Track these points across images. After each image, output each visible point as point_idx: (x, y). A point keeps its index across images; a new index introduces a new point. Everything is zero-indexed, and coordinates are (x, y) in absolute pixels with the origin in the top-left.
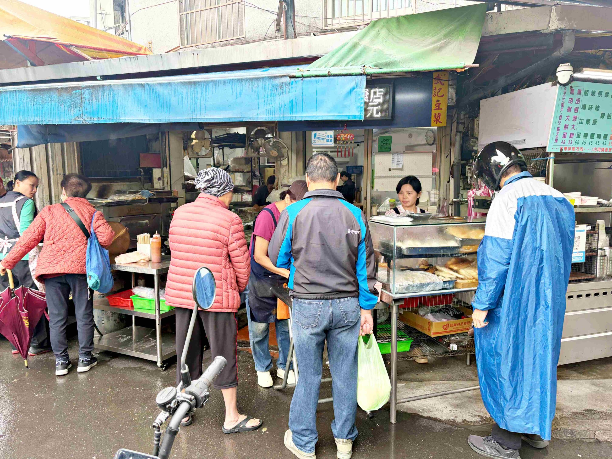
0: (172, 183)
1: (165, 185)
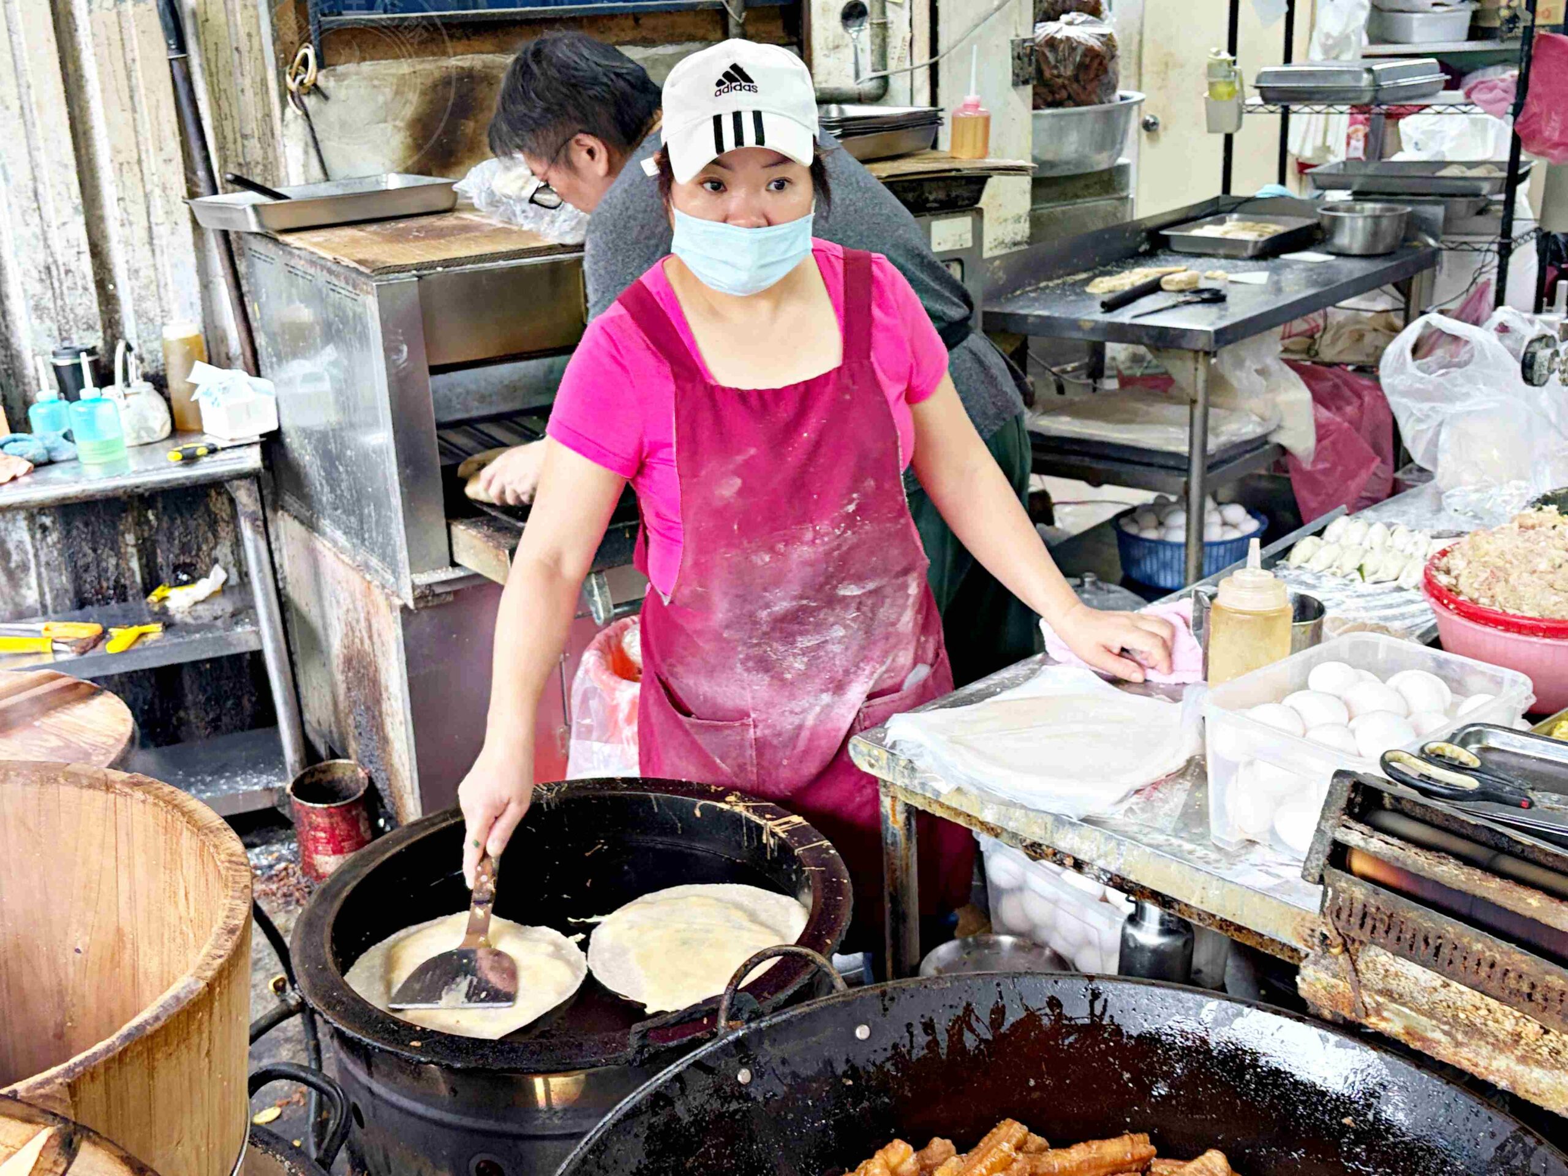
0: (942, 46)
1: (892, 65)
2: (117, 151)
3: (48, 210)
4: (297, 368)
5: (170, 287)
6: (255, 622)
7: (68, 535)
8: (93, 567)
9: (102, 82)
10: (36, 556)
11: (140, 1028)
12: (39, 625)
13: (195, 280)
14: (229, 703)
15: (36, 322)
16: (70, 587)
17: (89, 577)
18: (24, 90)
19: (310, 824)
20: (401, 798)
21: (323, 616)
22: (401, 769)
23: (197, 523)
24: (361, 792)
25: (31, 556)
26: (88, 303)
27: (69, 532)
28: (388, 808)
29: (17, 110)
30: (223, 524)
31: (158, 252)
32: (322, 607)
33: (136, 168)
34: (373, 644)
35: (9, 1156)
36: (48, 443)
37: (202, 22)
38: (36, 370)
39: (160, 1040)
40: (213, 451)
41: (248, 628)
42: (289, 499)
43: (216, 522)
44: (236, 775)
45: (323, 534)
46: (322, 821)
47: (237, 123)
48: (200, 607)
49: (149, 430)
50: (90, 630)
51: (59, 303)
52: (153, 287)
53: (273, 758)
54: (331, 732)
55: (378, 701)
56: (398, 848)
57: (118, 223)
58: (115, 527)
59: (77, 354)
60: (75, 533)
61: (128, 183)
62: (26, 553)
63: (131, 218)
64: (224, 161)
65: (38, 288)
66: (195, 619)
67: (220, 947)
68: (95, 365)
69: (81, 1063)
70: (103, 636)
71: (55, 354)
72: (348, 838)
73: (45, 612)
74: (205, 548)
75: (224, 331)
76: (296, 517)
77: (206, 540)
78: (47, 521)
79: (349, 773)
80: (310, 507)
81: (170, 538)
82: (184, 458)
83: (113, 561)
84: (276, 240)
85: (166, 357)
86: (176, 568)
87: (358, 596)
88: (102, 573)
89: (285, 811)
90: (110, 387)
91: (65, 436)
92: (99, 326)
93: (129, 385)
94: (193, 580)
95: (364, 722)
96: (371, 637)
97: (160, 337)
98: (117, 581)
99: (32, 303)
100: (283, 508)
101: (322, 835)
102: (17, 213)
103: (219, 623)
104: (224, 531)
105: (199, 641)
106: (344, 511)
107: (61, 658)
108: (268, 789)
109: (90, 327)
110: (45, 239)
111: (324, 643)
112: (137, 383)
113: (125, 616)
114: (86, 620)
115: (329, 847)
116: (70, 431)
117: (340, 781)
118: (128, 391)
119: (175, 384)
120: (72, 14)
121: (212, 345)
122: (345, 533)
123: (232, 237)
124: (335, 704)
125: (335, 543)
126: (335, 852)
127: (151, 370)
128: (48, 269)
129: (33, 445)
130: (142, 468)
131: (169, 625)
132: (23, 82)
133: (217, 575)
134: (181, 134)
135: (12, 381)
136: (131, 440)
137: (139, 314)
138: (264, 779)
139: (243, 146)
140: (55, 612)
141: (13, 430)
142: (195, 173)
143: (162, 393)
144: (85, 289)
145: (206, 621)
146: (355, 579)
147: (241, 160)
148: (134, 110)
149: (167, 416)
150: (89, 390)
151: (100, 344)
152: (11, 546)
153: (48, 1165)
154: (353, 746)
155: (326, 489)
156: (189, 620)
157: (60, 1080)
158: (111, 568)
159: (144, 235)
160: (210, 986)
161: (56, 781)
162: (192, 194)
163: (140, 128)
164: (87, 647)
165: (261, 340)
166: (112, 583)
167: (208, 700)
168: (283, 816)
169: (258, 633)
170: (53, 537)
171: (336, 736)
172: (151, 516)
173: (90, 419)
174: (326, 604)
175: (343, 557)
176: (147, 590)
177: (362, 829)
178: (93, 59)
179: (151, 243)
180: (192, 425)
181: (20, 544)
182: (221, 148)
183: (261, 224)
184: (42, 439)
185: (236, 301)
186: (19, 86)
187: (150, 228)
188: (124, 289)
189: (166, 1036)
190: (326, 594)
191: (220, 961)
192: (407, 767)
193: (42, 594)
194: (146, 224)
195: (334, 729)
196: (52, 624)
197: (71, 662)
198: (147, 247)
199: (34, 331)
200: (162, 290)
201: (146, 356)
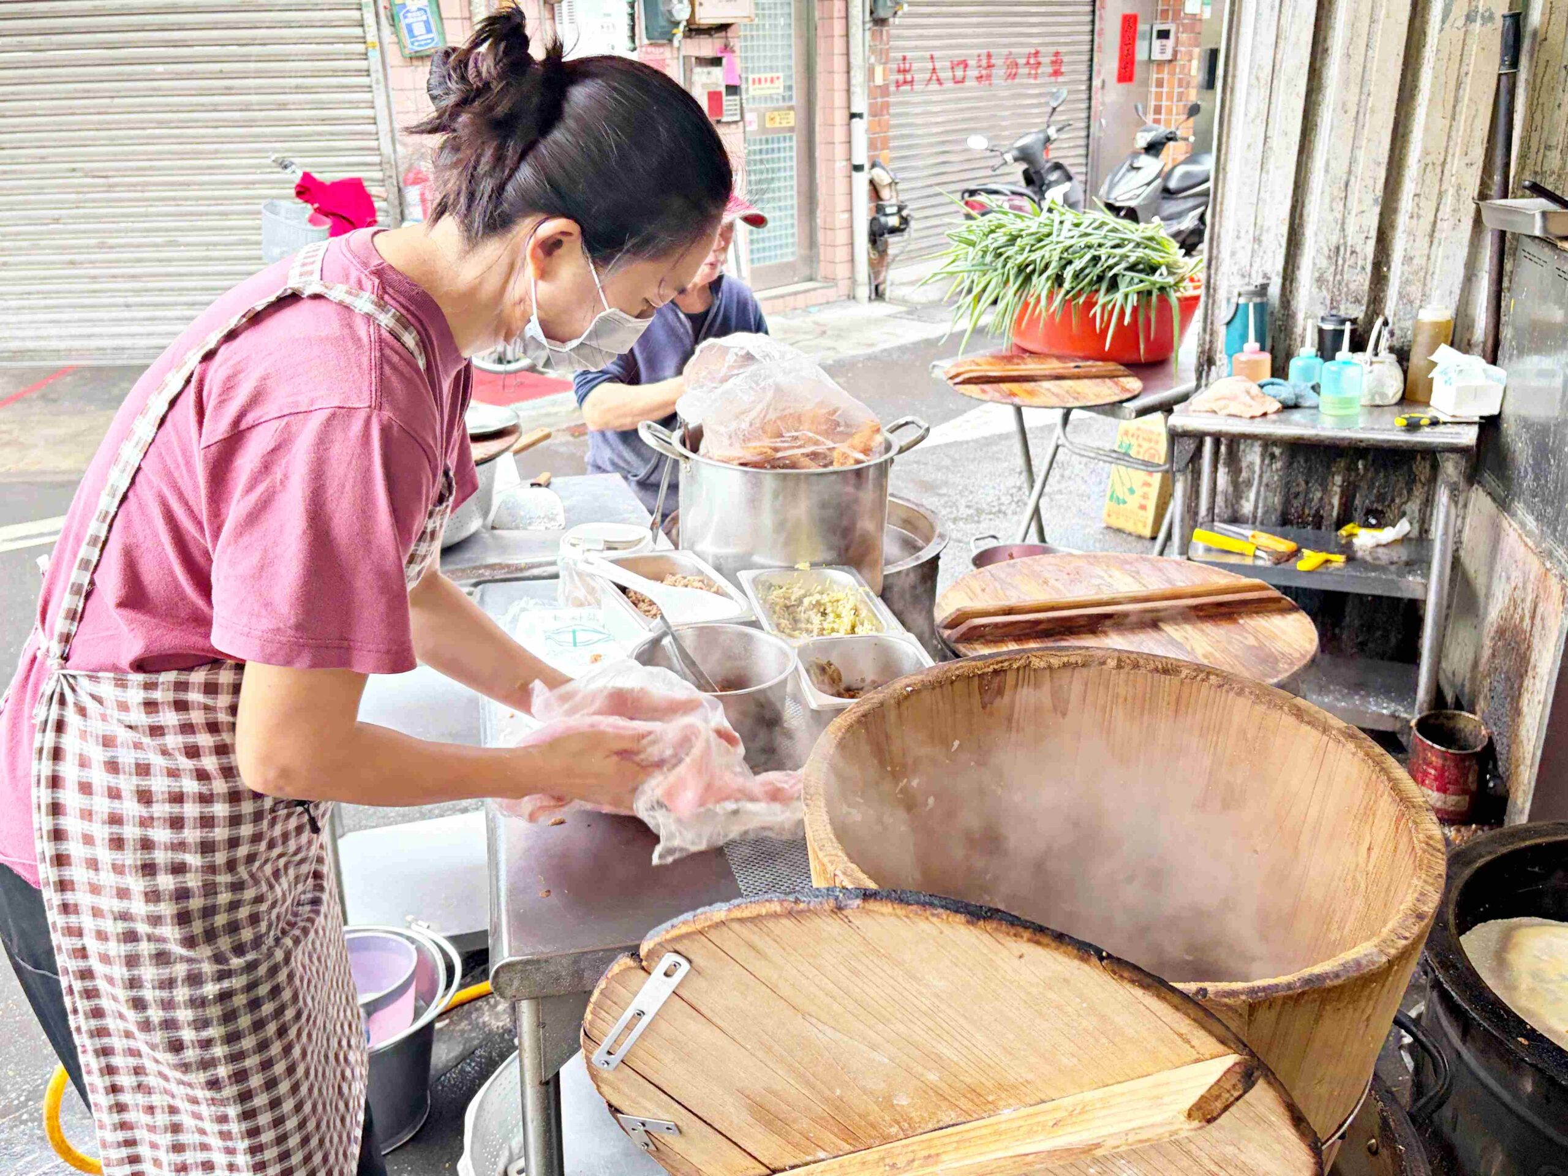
2: (1426, 153)
3: (1353, 200)
4: (1534, 362)
5: (1436, 276)
6: (1426, 575)
7: (1289, 465)
8: (1302, 496)
9: (1433, 93)
10: (1261, 476)
11: (1320, 978)
12: (1248, 532)
13: (1460, 272)
14: (1378, 633)
15: (1315, 290)
16: (1279, 508)
17: (1296, 503)
18: (1364, 97)
19: (1424, 759)
20: (1517, 767)
21: (1489, 587)
22: (1525, 742)
23: (1398, 479)
24: (1479, 749)
25: (1256, 476)
26: (1361, 281)
27: (1291, 464)
28: (1501, 770)
29: (1354, 114)
30: (1419, 485)
31: (1436, 242)
32: (1490, 578)
33: (1439, 170)
34: (1533, 624)
35: (1197, 1061)
36: (1297, 391)
37: (1540, 40)
38: (1304, 330)
39: (1334, 995)
40: (1435, 423)
41: (1419, 579)
42: (1488, 476)
43: (1414, 481)
44: (1368, 695)
45: (1513, 515)
46: (1437, 761)
47: (1544, 135)
48: (1380, 550)
49: (1383, 395)
50: (1285, 546)
51: (1338, 277)
52: (1422, 274)
53: (1406, 691)
54: (1463, 685)
55: (1522, 676)
56: (1539, 841)
57: (1408, 215)
58: (1329, 467)
59: (1343, 322)
60: (1295, 465)
61: (1428, 182)
62: (1254, 472)
63: (1421, 212)
64: (1522, 167)
65: (1323, 263)
66: (1375, 559)
67: (1406, 928)
68: (1353, 332)
69: (1264, 989)
70: (1296, 554)
71: (1323, 319)
72: (1456, 782)
73: (1254, 523)
74: (1397, 501)
75: (1473, 321)
76: (1489, 494)
77: (1401, 495)
78: (1277, 451)
79: (1470, 727)
80: (1508, 488)
81: (1371, 487)
82: (1408, 425)
83: (1319, 495)
84: (1554, 246)
85: (1415, 335)
86: (1369, 512)
87: (1532, 577)
88: (1308, 501)
89: (1404, 739)
90: (1360, 354)
91: (1313, 388)
92: (1365, 301)
93: (1376, 355)
94: (1379, 526)
95: (1500, 688)
96: (1533, 618)
97: (1415, 317)
98: (1317, 511)
99: (1317, 275)
100: (1479, 482)
101: (1433, 772)
102: (1327, 200)
103: (1393, 568)
104: (1419, 492)
105: (1375, 579)
106: (1542, 501)
107: (1260, 563)
108: (1394, 716)
109: (1357, 301)
110: (1343, 223)
111: (1482, 610)
112: (1384, 353)
113: (1316, 542)
114: (1285, 537)
115: (1435, 784)
116: (1318, 385)
117: (1460, 731)
118: (1375, 359)
119: (1417, 359)
120: (1425, 33)
121: (1459, 329)
122: (1537, 519)
123: (1508, 236)
124: (1476, 664)
125: (1523, 525)
126: (1439, 790)
127: (1397, 344)
128: (1338, 248)
129: (1285, 390)
130: (1369, 426)
131: (1351, 559)
132: (1365, 90)
133: (1403, 527)
134: (1489, 141)
135: (1282, 336)
136: (1365, 401)
137: (1401, 296)
138: (1393, 707)
139: (1544, 156)
140: (1262, 523)
141: (1273, 375)
142: (1491, 177)
143: (1401, 364)
144: (1363, 268)
145: (1383, 563)
146: (1534, 565)
147: (1538, 169)
148: (1453, 118)
149: (1401, 386)
150: (1344, 354)
151: (1361, 316)
152: (1244, 464)
153: (1228, 1086)
154: (1481, 705)
155: (1531, 476)
156: (1369, 558)
157: (1243, 997)
158: (1316, 500)
159: (1429, 228)
160: (1390, 963)
161: (1281, 708)
162: (1483, 196)
163: (1453, 134)
164: (1283, 559)
165: (1507, 333)
166: (1313, 512)
167: (1362, 625)
168: (1400, 743)
169: (1426, 587)
170: (1278, 465)
171: (1467, 690)
172: (1360, 465)
173: (1337, 379)
174: (1496, 576)
175: (1528, 540)
176: (1340, 524)
177: (1470, 779)
178: (1430, 72)
179: (1432, 236)
180: (1420, 397)
181: (1251, 465)
182: (1523, 157)
183: (1545, 228)
184: (1294, 386)
185: (1493, 295)
186: (1361, 93)
187: (1435, 222)
188: (1396, 272)
189: (1342, 993)
190: (1498, 567)
191: (1404, 942)
192: (1532, 743)
193: (1256, 507)
194: (1432, 219)
195: (1467, 684)
196: (1257, 533)
197: (1265, 569)
198: (1427, 239)
199: (1311, 298)
200: (1429, 277)
201: (1397, 332)
